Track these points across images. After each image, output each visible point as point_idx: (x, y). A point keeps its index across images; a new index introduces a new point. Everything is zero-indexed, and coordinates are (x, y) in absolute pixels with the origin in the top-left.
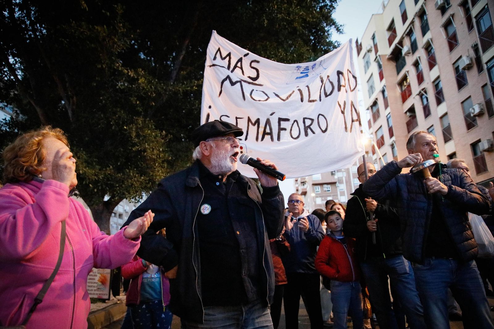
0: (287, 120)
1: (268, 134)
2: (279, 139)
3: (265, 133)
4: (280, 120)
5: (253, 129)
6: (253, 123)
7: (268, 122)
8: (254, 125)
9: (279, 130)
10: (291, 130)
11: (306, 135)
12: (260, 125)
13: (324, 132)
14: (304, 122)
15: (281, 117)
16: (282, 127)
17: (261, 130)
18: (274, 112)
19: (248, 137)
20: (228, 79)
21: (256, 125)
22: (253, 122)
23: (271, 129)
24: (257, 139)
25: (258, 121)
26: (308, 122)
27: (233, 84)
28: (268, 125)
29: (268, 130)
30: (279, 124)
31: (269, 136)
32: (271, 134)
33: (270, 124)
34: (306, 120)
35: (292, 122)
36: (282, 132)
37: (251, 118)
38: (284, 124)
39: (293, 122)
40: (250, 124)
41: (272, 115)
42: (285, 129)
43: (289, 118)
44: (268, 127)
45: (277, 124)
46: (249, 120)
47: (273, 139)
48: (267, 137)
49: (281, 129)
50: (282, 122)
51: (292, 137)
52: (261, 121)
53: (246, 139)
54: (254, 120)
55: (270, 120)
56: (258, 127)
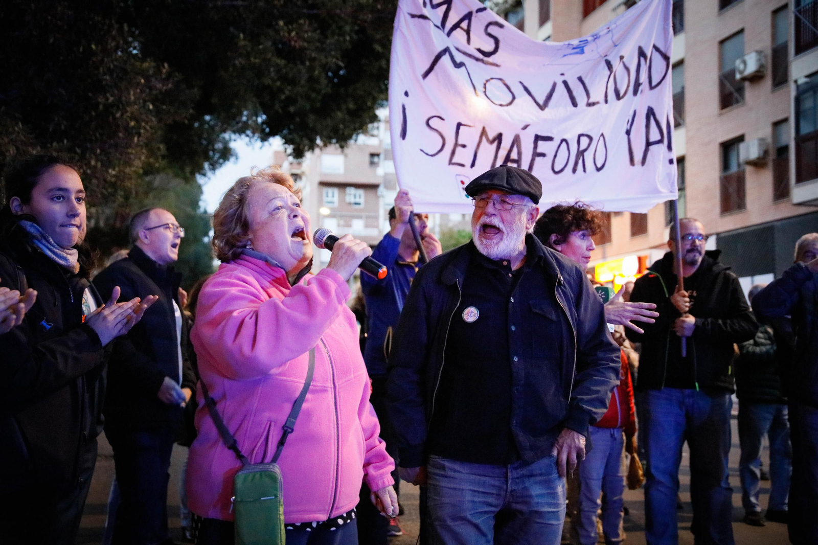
0: (549, 139)
1: (513, 161)
3: (508, 159)
4: (538, 138)
5: (487, 151)
6: (489, 139)
7: (516, 141)
8: (492, 142)
9: (533, 155)
10: (555, 156)
11: (574, 171)
12: (502, 145)
13: (599, 169)
14: (579, 142)
15: (540, 134)
16: (539, 150)
17: (503, 153)
18: (527, 124)
19: (477, 162)
21: (496, 144)
22: (491, 137)
23: (519, 154)
25: (499, 137)
26: (584, 142)
28: (515, 146)
29: (514, 155)
30: (536, 147)
32: (518, 161)
33: (520, 145)
34: (582, 139)
36: (538, 159)
37: (488, 130)
38: (542, 146)
39: (558, 142)
40: (484, 139)
41: (525, 127)
42: (543, 155)
43: (553, 136)
44: (515, 150)
45: (532, 146)
49: (536, 154)
50: (540, 143)
51: (553, 169)
52: (504, 138)
53: (473, 165)
54: (492, 135)
55: (519, 138)
56: (498, 147)
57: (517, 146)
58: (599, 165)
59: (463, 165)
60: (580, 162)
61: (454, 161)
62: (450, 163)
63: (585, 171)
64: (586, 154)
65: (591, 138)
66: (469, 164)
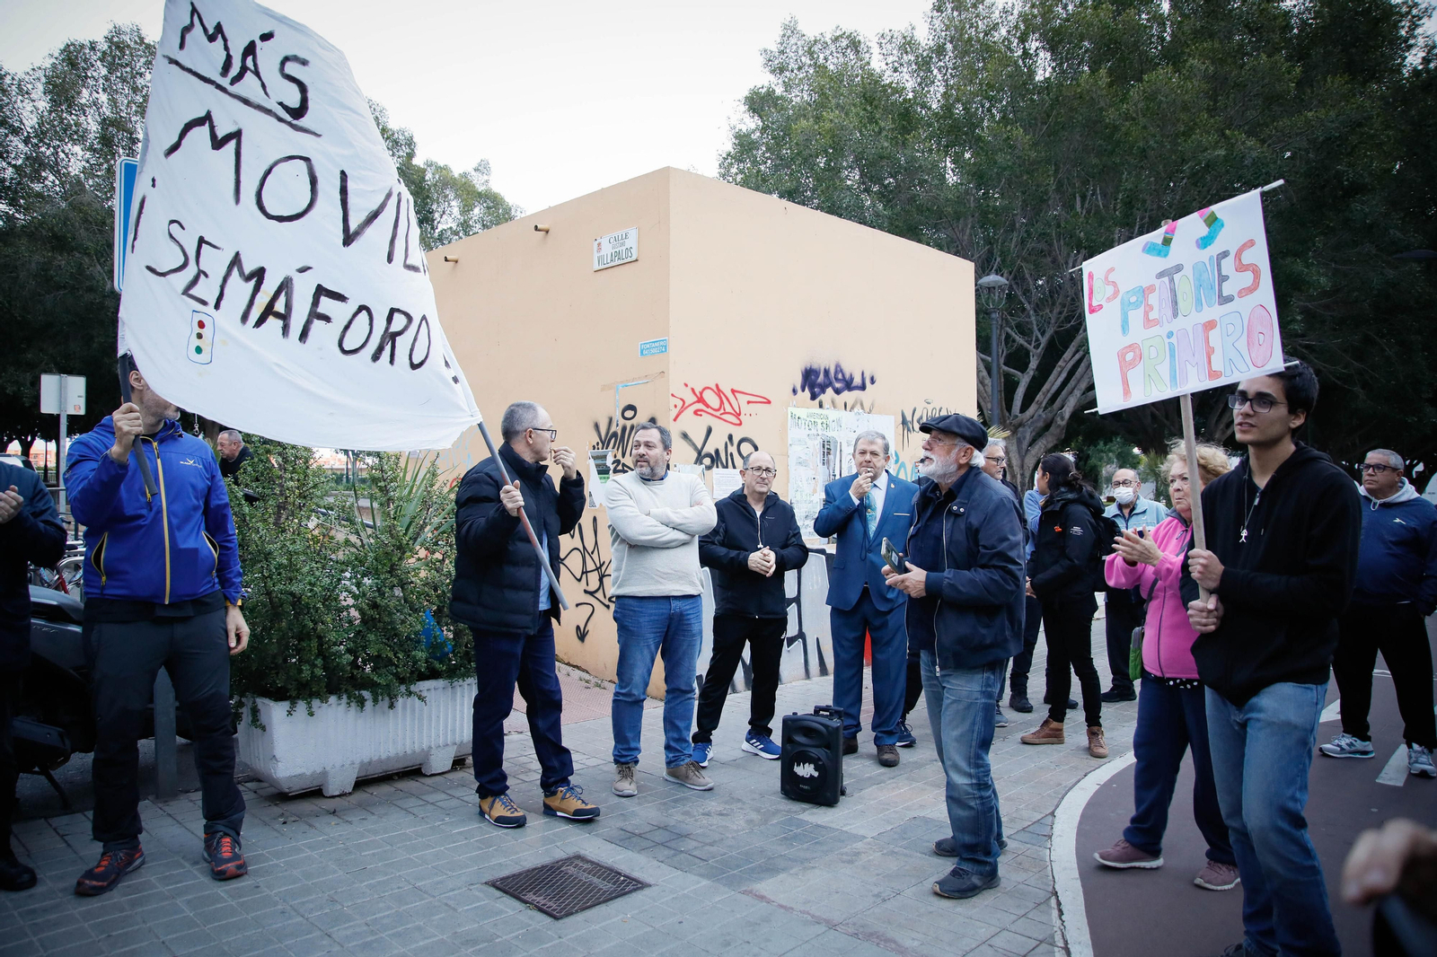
0: (339, 297)
1: (278, 315)
2: (304, 335)
3: (269, 311)
4: (321, 291)
5: (239, 290)
6: (244, 274)
7: (285, 286)
8: (248, 279)
9: (310, 315)
10: (347, 327)
11: (376, 357)
12: (263, 288)
13: (414, 367)
14: (390, 319)
15: (325, 285)
16: (321, 309)
17: (262, 300)
18: (309, 266)
19: (223, 303)
20: (207, 125)
21: (253, 282)
22: (247, 271)
23: (288, 306)
24: (245, 318)
25: (259, 274)
26: (398, 322)
27: (218, 143)
28: (283, 293)
29: (280, 307)
30: (316, 303)
31: (280, 323)
32: (285, 317)
33: (292, 293)
34: (396, 316)
35: (351, 307)
36: (317, 324)
37: (243, 258)
38: (326, 305)
39: (355, 308)
40: (235, 271)
42: (327, 319)
43: (346, 295)
44: (282, 299)
45: (310, 299)
46: (236, 261)
47: (288, 332)
48: (273, 324)
49: (315, 315)
50: (324, 300)
51: (340, 345)
52: (267, 276)
54: (248, 268)
55: (292, 284)
56: (257, 289)
57: (286, 294)
58: (416, 361)
59: (204, 303)
60: (388, 348)
61: (193, 292)
62: (186, 292)
63: (392, 361)
64: (398, 339)
65: (409, 318)
66: (212, 302)
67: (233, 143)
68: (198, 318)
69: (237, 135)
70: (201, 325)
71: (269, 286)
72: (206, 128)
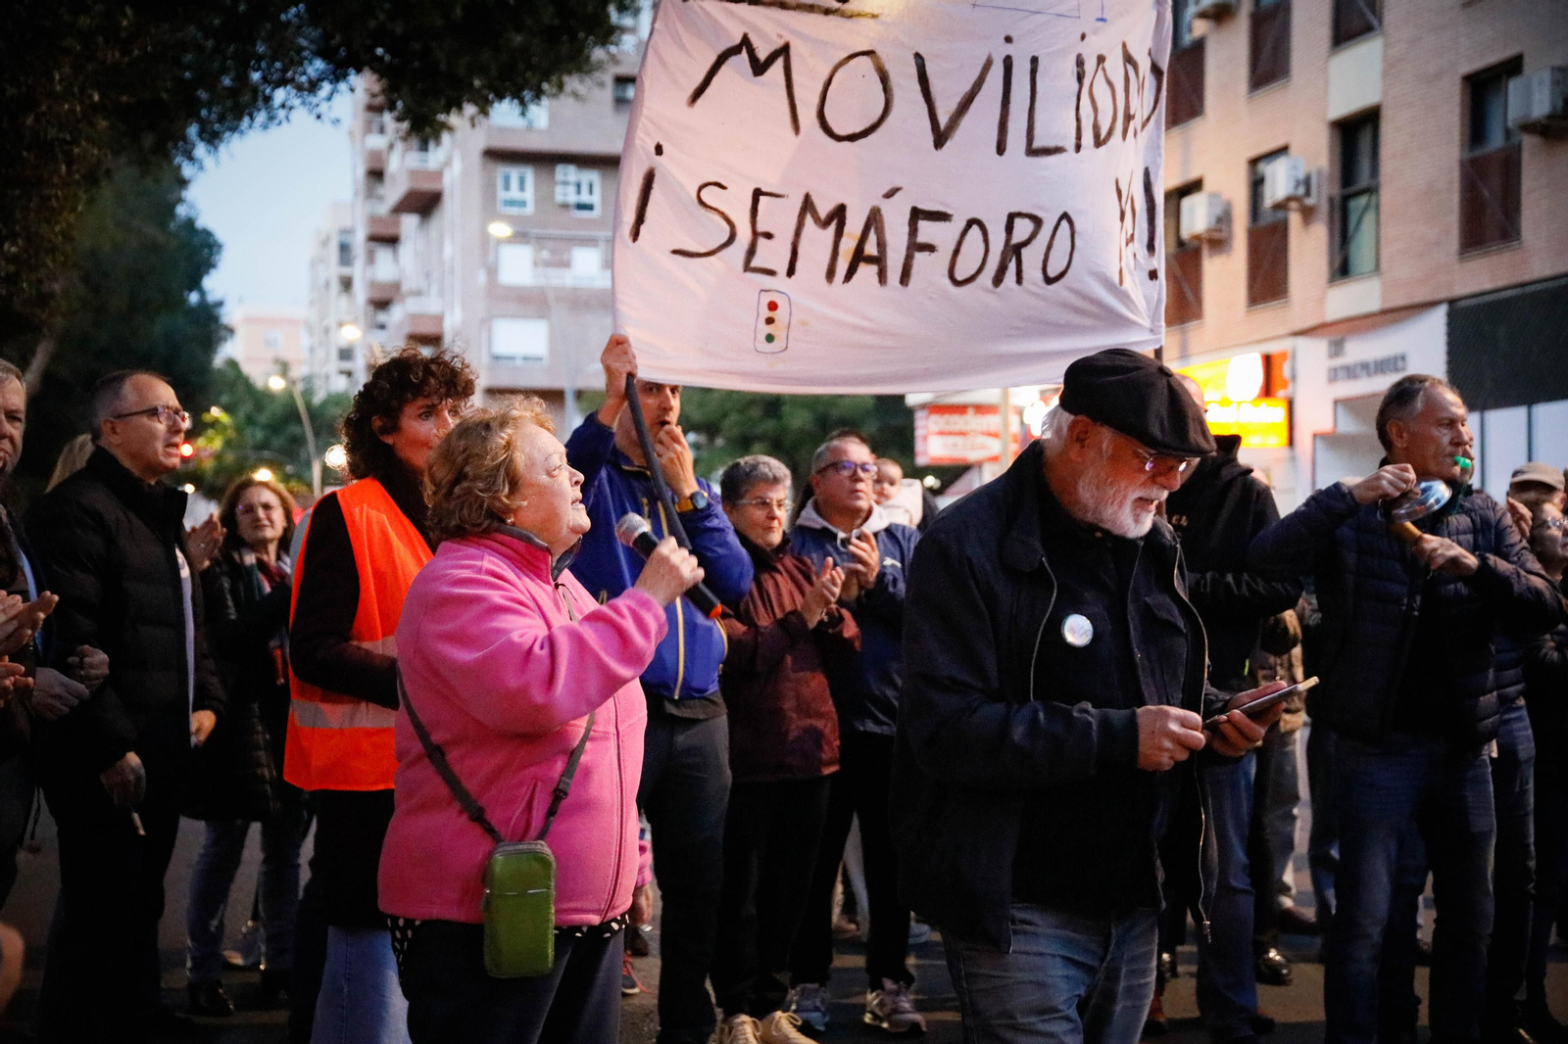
0: (941, 217)
1: (870, 260)
2: (905, 278)
3: (859, 257)
4: (917, 215)
5: (817, 241)
6: (819, 218)
7: (874, 220)
8: (825, 224)
9: (908, 248)
10: (956, 252)
11: (998, 280)
12: (847, 229)
13: (1049, 281)
14: (1009, 228)
15: (921, 206)
16: (921, 238)
17: (848, 245)
18: (897, 185)
19: (799, 265)
20: (744, 51)
21: (833, 226)
22: (823, 214)
23: (881, 245)
24: (830, 274)
25: (839, 214)
26: (1022, 229)
27: (759, 68)
28: (872, 231)
29: (871, 249)
30: (913, 231)
31: (874, 269)
32: (879, 261)
33: (882, 228)
34: (1018, 222)
35: (958, 224)
36: (920, 257)
37: (814, 199)
38: (927, 231)
39: (963, 224)
40: (809, 220)
41: (890, 195)
42: (930, 248)
43: (949, 212)
44: (872, 237)
45: (906, 229)
46: (808, 205)
47: (885, 277)
48: (867, 272)
49: (915, 247)
50: (924, 226)
51: (951, 276)
52: (849, 214)
53: (791, 272)
54: (824, 209)
55: (881, 215)
56: (839, 233)
57: (876, 228)
58: (1052, 273)
59: (771, 273)
60: (1012, 266)
61: (755, 263)
62: (747, 268)
63: (1019, 280)
64: (1024, 251)
65: (1037, 222)
66: (782, 269)
67: (779, 63)
68: (766, 299)
69: (784, 51)
70: (773, 306)
71: (854, 224)
72: (744, 54)
